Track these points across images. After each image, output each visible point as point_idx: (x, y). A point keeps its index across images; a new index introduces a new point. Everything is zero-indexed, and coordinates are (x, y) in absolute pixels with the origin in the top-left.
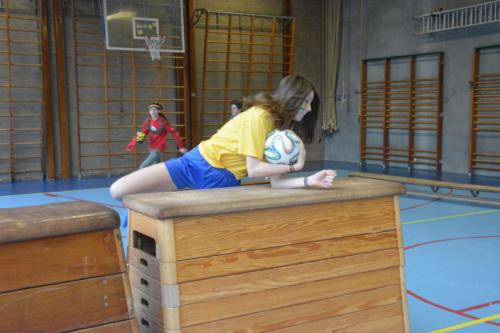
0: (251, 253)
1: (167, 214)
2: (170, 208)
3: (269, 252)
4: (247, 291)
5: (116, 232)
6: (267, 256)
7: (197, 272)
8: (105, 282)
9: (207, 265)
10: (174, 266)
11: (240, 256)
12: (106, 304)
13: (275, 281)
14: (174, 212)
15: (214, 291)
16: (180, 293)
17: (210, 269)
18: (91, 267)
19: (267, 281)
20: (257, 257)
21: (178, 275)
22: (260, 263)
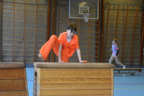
0: (62, 79)
1: (39, 66)
2: (40, 65)
3: (68, 79)
4: (60, 89)
5: (24, 69)
6: (67, 80)
7: (46, 82)
8: (21, 81)
9: (49, 81)
10: (40, 80)
11: (59, 79)
12: (20, 86)
13: (69, 87)
14: (41, 66)
15: (50, 88)
16: (41, 87)
17: (50, 82)
18: (17, 77)
19: (66, 87)
20: (64, 80)
21: (41, 82)
22: (65, 82)
